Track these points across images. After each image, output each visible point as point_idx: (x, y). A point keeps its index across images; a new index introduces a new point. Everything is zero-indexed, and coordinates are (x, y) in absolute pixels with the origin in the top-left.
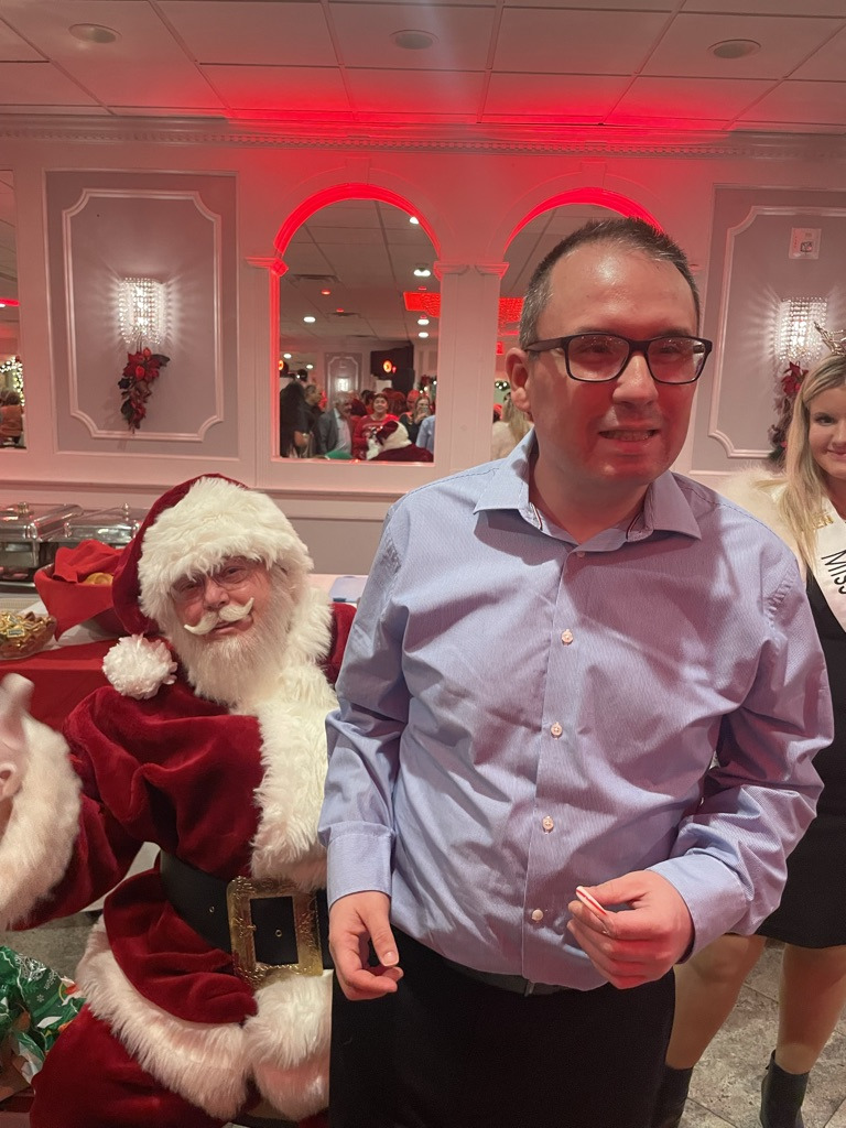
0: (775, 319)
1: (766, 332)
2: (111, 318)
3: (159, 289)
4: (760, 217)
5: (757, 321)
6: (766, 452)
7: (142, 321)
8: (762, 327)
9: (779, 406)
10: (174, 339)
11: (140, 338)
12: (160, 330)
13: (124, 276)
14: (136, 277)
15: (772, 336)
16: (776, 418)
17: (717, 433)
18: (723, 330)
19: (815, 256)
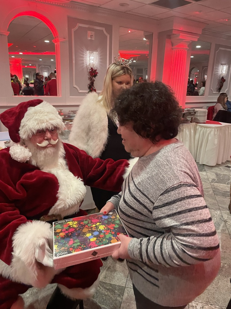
0: (86, 55)
1: (84, 59)
4: (79, 27)
5: (82, 56)
6: (87, 91)
8: (83, 57)
9: (89, 79)
15: (86, 60)
16: (89, 82)
17: (75, 86)
18: (74, 58)
19: (93, 39)
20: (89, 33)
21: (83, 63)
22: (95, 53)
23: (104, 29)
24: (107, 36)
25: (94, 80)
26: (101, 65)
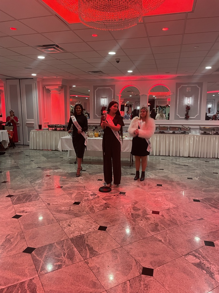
0: (185, 100)
2: (100, 103)
3: (106, 99)
4: (182, 86)
5: (183, 100)
6: (184, 117)
7: (104, 103)
9: (186, 111)
10: (107, 105)
11: (103, 105)
12: (106, 104)
13: (102, 98)
14: (103, 98)
16: (186, 113)
17: (178, 115)
18: (178, 101)
19: (190, 91)
20: (188, 88)
21: (183, 103)
22: (191, 98)
23: (197, 85)
24: (199, 89)
25: (189, 112)
26: (194, 103)
